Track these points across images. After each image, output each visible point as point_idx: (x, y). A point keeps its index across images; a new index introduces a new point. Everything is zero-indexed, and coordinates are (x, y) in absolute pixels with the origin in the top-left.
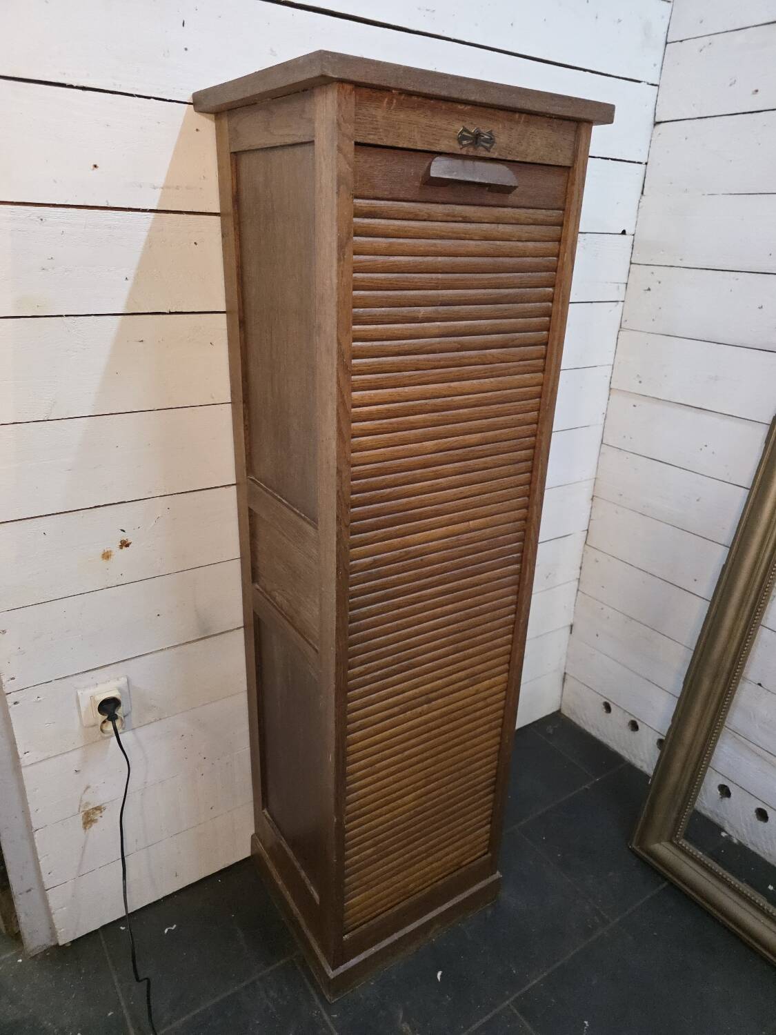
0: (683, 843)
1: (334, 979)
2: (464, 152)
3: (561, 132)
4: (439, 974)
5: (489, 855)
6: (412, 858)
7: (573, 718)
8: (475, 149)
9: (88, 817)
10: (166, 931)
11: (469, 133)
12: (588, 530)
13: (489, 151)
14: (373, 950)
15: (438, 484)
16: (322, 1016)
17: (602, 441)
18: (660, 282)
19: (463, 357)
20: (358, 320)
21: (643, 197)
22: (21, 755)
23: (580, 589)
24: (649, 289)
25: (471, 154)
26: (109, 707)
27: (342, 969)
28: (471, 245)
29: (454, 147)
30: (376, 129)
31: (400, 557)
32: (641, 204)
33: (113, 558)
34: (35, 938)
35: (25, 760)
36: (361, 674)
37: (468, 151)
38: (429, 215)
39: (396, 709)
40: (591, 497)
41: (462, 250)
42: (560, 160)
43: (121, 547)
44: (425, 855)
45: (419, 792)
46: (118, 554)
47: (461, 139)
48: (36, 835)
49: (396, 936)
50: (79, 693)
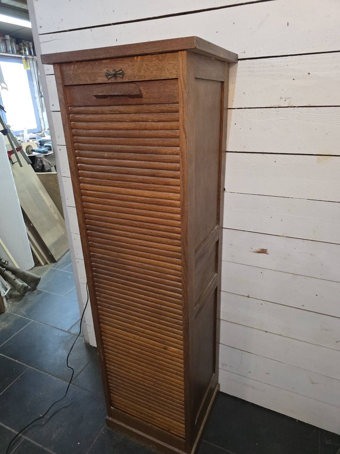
1: (106, 418)
5: (185, 441)
16: (102, 428)
34: (86, 337)
38: (103, 112)
47: (107, 75)
49: (132, 429)
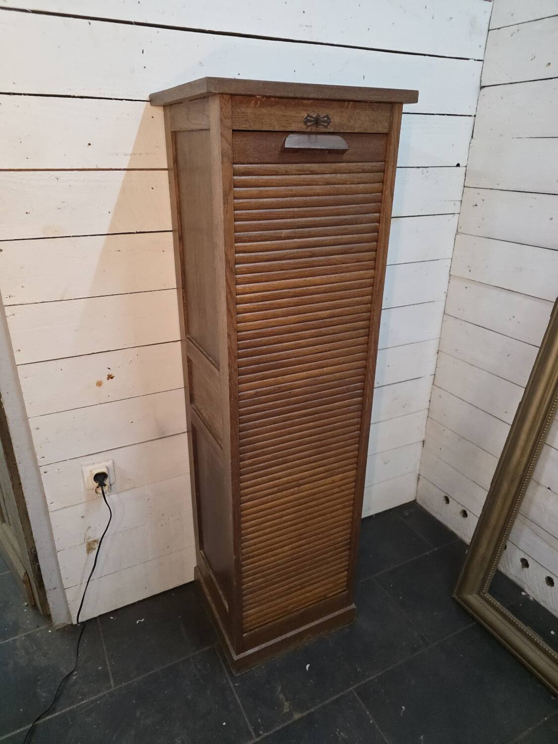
0: (488, 596)
1: (236, 661)
2: (309, 130)
3: (380, 111)
4: (308, 666)
5: (347, 591)
6: (290, 588)
7: (424, 506)
8: (317, 127)
9: (90, 546)
10: (138, 622)
11: (312, 117)
12: (434, 375)
13: (327, 128)
14: (263, 646)
15: (299, 344)
16: (228, 683)
17: (445, 312)
18: (483, 200)
19: (314, 261)
20: (238, 240)
21: (473, 140)
22: (48, 504)
23: (430, 416)
24: (476, 205)
25: (313, 131)
26: (100, 478)
27: (242, 655)
28: (317, 188)
29: (302, 127)
30: (247, 120)
31: (274, 391)
32: (471, 144)
33: (103, 386)
34: (59, 619)
35: (51, 508)
36: (250, 465)
37: (312, 129)
38: (287, 171)
39: (276, 489)
40: (437, 351)
41: (310, 192)
42: (379, 130)
43: (108, 379)
44: (299, 587)
45: (293, 545)
46: (107, 383)
47: (306, 122)
48: (58, 554)
49: (279, 639)
50: (83, 469)
